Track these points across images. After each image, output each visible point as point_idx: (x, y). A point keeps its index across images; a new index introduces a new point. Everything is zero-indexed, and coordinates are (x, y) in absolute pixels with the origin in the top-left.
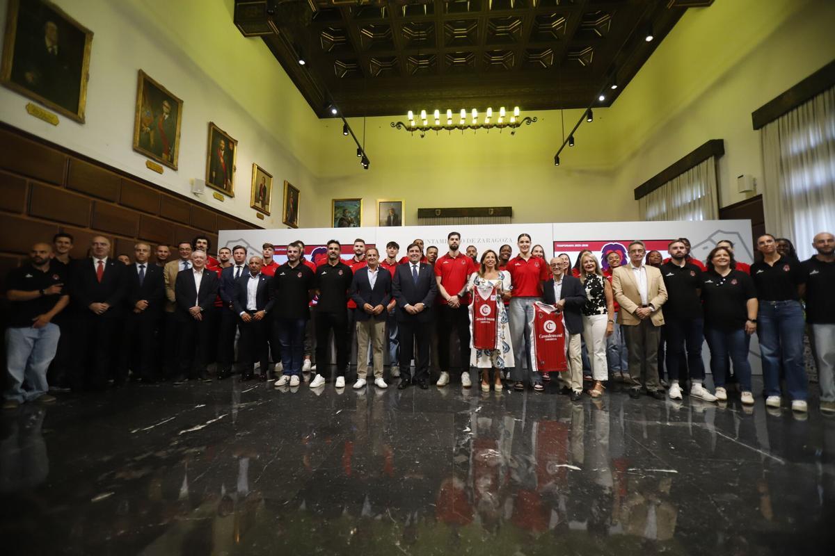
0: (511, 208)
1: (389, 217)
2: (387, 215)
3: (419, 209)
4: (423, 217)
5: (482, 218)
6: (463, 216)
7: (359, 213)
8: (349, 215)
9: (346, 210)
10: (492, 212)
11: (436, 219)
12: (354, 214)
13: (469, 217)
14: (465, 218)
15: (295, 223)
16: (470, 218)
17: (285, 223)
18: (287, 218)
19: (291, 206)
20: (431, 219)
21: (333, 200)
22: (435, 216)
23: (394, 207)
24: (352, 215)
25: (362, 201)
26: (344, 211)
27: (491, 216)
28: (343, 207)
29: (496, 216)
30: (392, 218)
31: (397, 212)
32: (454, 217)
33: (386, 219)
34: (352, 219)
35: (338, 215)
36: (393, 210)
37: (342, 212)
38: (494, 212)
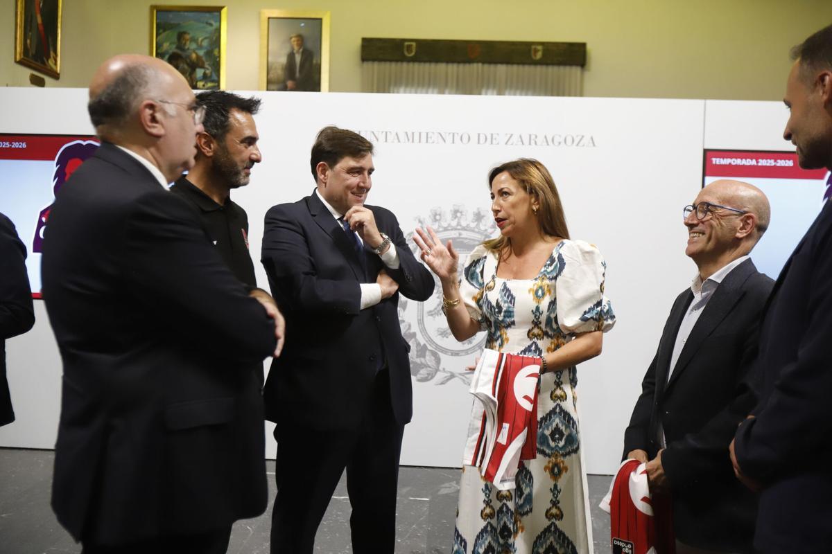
0: (583, 45)
1: (291, 56)
2: (286, 51)
3: (364, 40)
4: (374, 60)
5: (515, 68)
6: (470, 61)
7: (216, 42)
8: (193, 46)
9: (185, 33)
10: (539, 55)
11: (405, 65)
12: (205, 43)
13: (484, 62)
14: (475, 66)
15: (51, 62)
16: (486, 66)
17: (21, 63)
18: (26, 50)
19: (39, 20)
20: (393, 65)
21: (153, 7)
22: (402, 59)
23: (302, 32)
24: (200, 47)
25: (224, 12)
26: (181, 36)
27: (536, 63)
28: (178, 25)
29: (547, 64)
30: (298, 58)
31: (309, 45)
32: (447, 62)
33: (283, 60)
34: (198, 57)
35: (166, 46)
36: (301, 39)
37: (175, 39)
38: (544, 55)
